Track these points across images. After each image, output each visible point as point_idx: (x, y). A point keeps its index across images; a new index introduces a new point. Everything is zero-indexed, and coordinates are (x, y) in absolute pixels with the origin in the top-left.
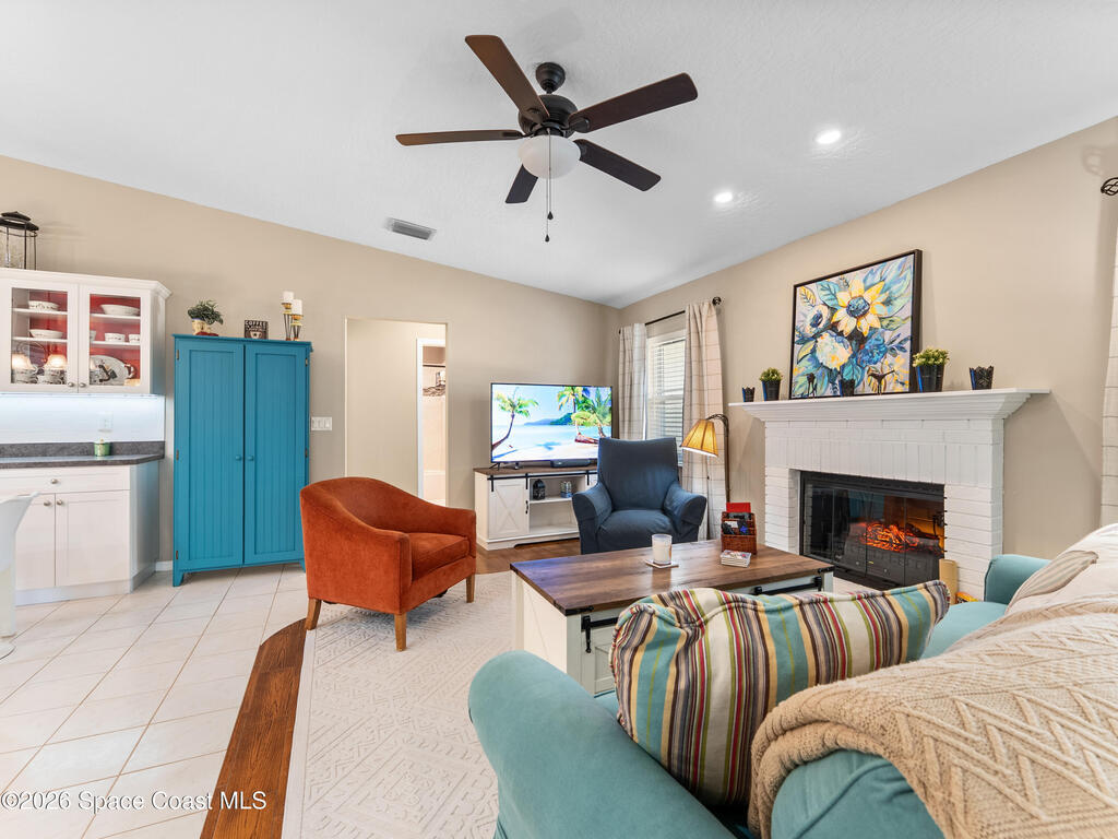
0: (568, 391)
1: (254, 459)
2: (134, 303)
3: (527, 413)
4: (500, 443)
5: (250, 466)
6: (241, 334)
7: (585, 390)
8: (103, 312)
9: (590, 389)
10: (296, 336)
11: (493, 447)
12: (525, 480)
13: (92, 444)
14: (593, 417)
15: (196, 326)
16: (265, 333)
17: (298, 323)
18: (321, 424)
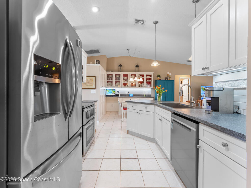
6: (164, 79)
10: (170, 79)
11: (201, 97)
15: (158, 78)
17: (170, 77)
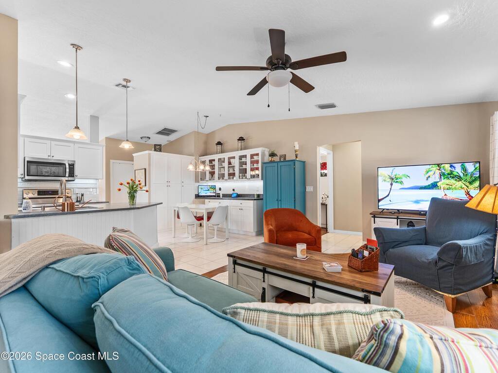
0: (435, 168)
1: (281, 200)
2: (257, 155)
3: (401, 183)
4: (383, 199)
5: (279, 202)
7: (451, 166)
8: (254, 158)
9: (455, 165)
10: (296, 157)
11: (379, 201)
12: (396, 220)
13: (254, 195)
14: (459, 184)
15: (270, 159)
16: (285, 158)
17: (297, 153)
18: (309, 189)
